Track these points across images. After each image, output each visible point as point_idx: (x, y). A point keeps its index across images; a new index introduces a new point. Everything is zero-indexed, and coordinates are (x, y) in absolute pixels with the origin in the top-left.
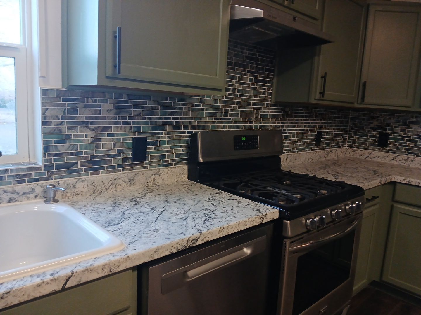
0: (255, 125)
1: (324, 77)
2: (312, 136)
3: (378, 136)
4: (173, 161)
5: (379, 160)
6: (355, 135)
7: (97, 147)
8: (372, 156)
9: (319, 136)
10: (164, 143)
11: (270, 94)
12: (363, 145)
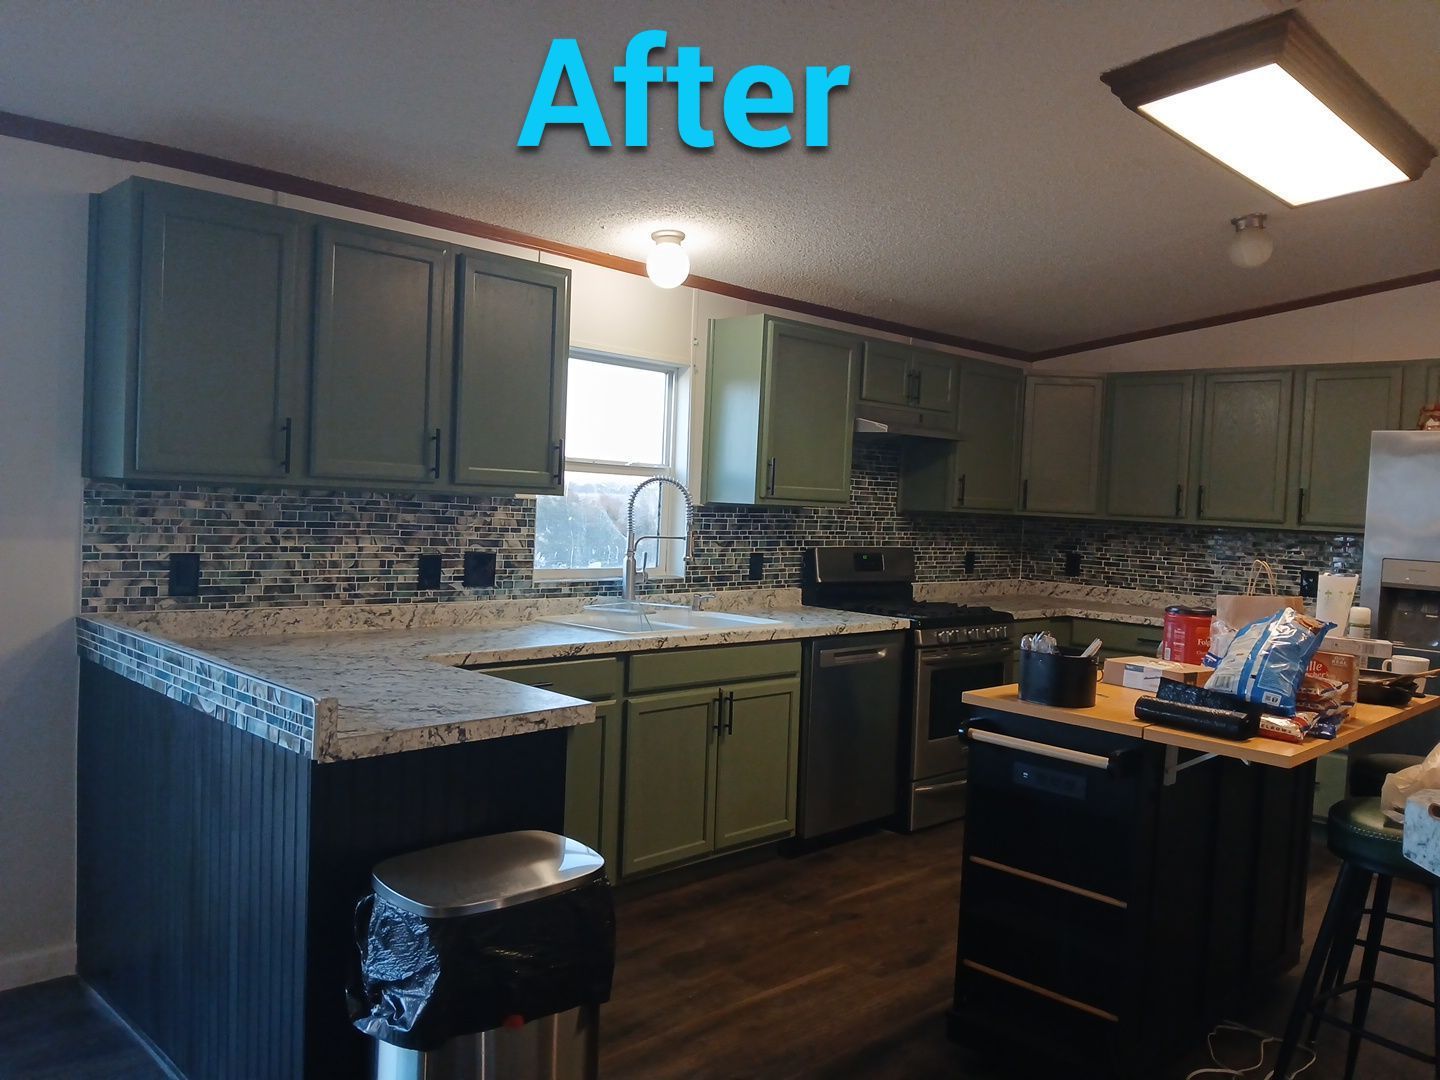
0: (877, 540)
1: (962, 480)
2: (959, 558)
3: (1065, 558)
4: (786, 582)
5: (1068, 596)
6: (1032, 558)
7: (723, 562)
8: (1058, 591)
9: (970, 561)
10: (777, 560)
11: (895, 500)
12: (1045, 575)
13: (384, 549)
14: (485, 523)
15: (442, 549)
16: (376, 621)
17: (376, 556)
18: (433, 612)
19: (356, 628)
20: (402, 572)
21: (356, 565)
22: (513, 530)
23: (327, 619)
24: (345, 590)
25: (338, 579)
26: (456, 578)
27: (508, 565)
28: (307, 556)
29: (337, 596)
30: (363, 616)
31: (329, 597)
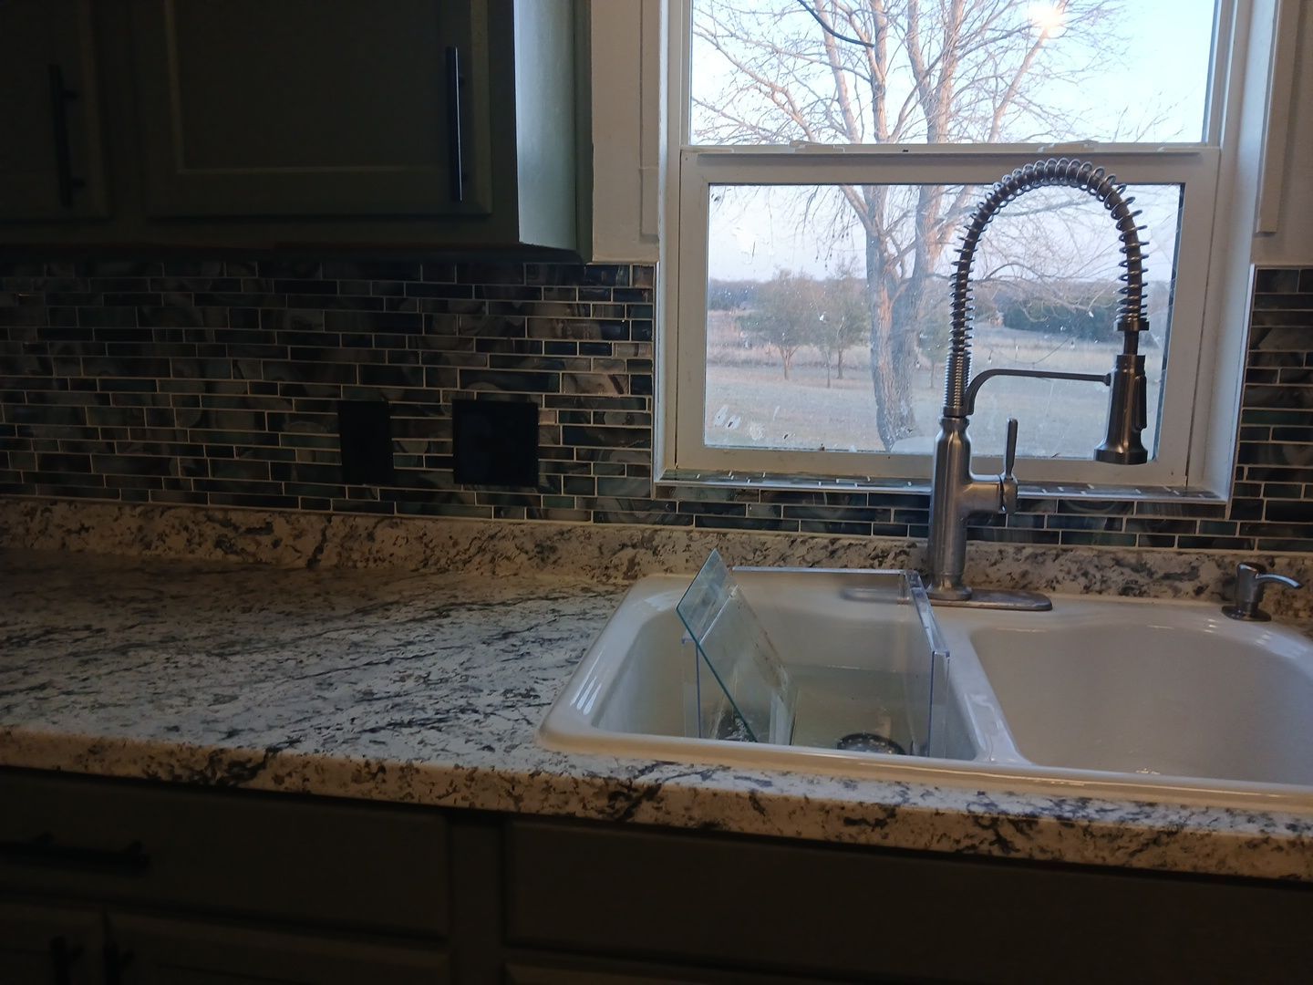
13: (258, 388)
14: (511, 330)
15: (393, 392)
16: (241, 543)
17: (244, 403)
18: (371, 537)
19: (201, 553)
20: (305, 441)
21: (205, 419)
22: (590, 349)
23: (140, 529)
24: (188, 471)
25: (174, 450)
26: (433, 462)
27: (573, 436)
28: (104, 400)
29: (175, 485)
30: (212, 531)
31: (156, 484)
